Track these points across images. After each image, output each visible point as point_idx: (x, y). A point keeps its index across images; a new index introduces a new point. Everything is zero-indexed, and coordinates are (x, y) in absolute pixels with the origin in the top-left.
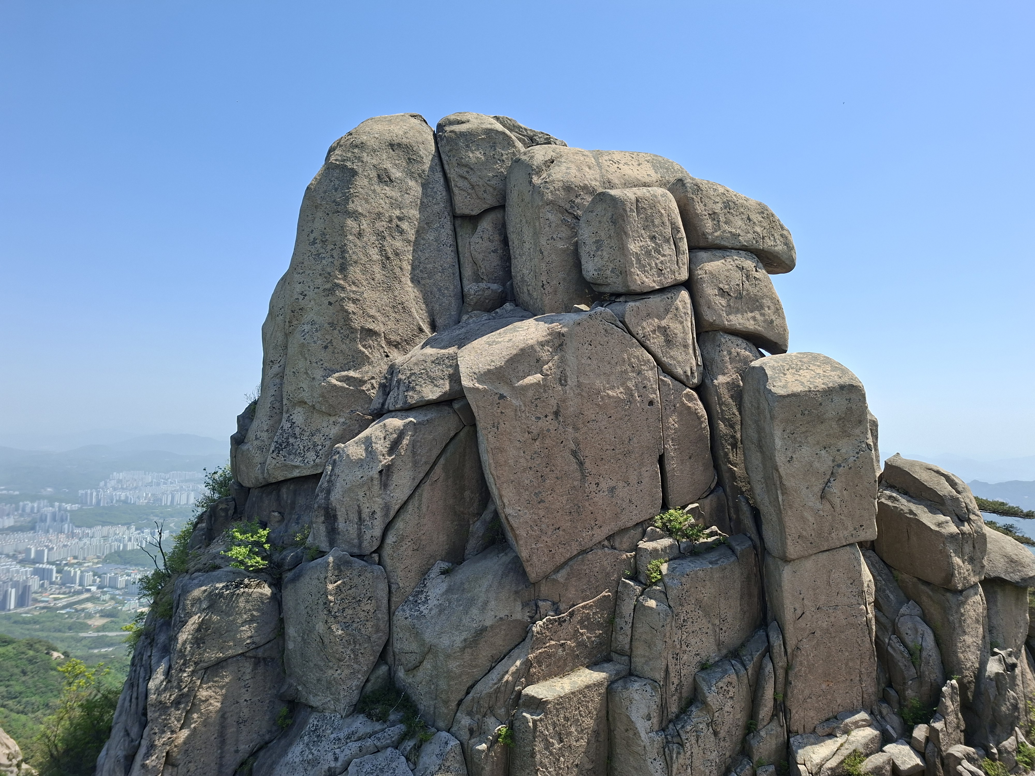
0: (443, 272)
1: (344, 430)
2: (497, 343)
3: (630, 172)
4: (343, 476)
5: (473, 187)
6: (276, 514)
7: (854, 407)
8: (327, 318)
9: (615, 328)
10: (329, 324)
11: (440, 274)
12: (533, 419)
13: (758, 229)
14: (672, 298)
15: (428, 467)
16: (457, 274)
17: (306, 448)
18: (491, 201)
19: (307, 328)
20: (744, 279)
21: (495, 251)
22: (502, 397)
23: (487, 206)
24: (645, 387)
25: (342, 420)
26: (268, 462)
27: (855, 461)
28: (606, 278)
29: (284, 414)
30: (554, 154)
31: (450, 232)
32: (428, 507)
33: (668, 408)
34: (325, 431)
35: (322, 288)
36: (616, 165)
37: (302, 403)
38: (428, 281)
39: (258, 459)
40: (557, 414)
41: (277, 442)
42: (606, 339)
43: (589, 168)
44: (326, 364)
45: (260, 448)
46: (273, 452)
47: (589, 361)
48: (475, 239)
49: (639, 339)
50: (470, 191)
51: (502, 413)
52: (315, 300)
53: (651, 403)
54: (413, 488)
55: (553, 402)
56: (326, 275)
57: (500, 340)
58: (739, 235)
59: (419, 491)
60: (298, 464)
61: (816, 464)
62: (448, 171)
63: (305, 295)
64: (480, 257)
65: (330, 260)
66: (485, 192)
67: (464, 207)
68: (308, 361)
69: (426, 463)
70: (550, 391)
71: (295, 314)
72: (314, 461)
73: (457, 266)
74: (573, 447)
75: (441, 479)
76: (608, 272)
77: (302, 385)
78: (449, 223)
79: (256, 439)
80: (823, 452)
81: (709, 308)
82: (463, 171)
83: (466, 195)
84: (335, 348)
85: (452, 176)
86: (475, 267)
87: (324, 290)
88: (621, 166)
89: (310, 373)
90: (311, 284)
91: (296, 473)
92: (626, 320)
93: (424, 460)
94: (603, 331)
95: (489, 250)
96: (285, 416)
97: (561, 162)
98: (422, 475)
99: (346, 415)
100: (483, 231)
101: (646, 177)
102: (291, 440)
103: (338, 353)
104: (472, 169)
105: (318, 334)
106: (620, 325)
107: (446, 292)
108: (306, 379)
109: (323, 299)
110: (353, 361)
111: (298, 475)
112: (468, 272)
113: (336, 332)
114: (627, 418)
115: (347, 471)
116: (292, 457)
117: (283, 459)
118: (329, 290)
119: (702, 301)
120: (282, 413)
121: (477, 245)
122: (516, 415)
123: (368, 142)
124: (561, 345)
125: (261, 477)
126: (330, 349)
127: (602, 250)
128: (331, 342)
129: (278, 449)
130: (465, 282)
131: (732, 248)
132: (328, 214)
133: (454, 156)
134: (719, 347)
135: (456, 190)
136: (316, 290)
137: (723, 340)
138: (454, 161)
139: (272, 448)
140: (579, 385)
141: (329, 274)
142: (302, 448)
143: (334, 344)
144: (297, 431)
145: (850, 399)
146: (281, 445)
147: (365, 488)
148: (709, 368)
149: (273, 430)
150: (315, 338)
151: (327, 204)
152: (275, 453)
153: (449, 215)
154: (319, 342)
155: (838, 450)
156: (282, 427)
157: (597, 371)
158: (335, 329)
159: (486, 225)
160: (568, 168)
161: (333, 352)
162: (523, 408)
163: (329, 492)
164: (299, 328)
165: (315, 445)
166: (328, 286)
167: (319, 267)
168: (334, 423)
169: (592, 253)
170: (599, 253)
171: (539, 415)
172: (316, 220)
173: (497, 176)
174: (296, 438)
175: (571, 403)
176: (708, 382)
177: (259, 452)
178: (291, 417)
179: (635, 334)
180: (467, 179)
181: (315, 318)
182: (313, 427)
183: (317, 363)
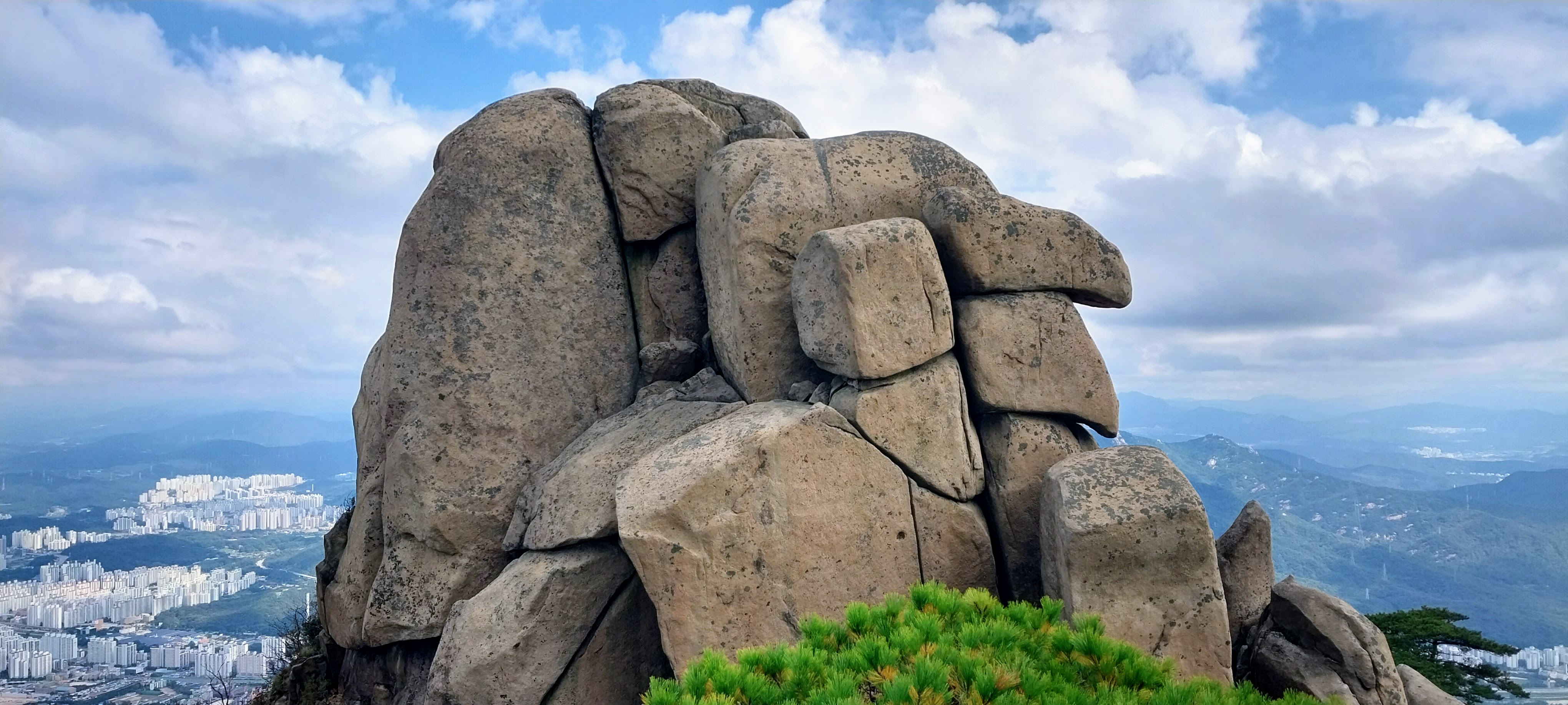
0: (609, 327)
1: (468, 575)
2: (671, 466)
3: (874, 177)
4: (465, 649)
5: (648, 200)
6: (382, 688)
7: (1190, 541)
8: (438, 417)
9: (843, 433)
10: (442, 425)
11: (603, 330)
12: (724, 574)
13: (1064, 259)
14: (928, 378)
15: (585, 633)
16: (630, 326)
17: (417, 600)
18: (676, 217)
19: (410, 431)
20: (1043, 336)
21: (686, 288)
22: (676, 549)
23: (669, 226)
24: (890, 513)
25: (464, 561)
26: (365, 620)
27: (1195, 616)
28: (831, 356)
29: (385, 547)
30: (759, 161)
31: (618, 267)
32: (588, 690)
33: (928, 538)
34: (442, 576)
35: (430, 374)
36: (854, 168)
37: (409, 536)
38: (586, 343)
39: (352, 611)
40: (758, 564)
41: (376, 591)
42: (829, 451)
43: (811, 180)
44: (438, 484)
45: (355, 596)
46: (372, 605)
47: (804, 485)
48: (655, 272)
49: (879, 443)
50: (644, 207)
51: (677, 570)
52: (420, 392)
53: (901, 535)
54: (563, 666)
55: (752, 549)
56: (435, 356)
57: (675, 460)
58: (1033, 271)
59: (573, 668)
60: (405, 623)
61: (1138, 624)
62: (610, 181)
63: (407, 384)
64: (663, 298)
65: (440, 334)
66: (666, 205)
67: (636, 230)
68: (414, 479)
69: (581, 628)
70: (748, 534)
71: (394, 409)
72: (428, 620)
73: (629, 315)
74: (786, 608)
75: (605, 649)
76: (833, 349)
77: (408, 511)
78: (615, 253)
79: (349, 582)
80: (1148, 606)
81: (988, 384)
82: (631, 180)
83: (638, 213)
84: (451, 459)
85: (616, 188)
86: (657, 312)
87: (433, 377)
88: (861, 168)
89: (417, 496)
90: (414, 369)
91: (404, 636)
92: (858, 421)
93: (578, 625)
94: (824, 440)
95: (677, 288)
96: (387, 551)
97: (768, 174)
98: (575, 647)
99: (470, 553)
100: (666, 261)
101: (899, 181)
102: (397, 588)
103: (455, 466)
104: (645, 175)
105: (427, 441)
106: (850, 427)
107: (614, 354)
108: (412, 504)
109: (432, 390)
110: (478, 475)
111: (408, 638)
112: (647, 321)
113: (452, 436)
114: (865, 560)
115: (470, 644)
116: (398, 613)
117: (385, 616)
118: (440, 377)
119: (978, 376)
120: (382, 545)
121: (659, 282)
122: (698, 573)
123: (490, 156)
124: (762, 466)
125: (357, 637)
126: (444, 461)
127: (823, 317)
128: (444, 451)
129: (379, 602)
130: (644, 337)
131: (1024, 291)
132: (435, 266)
133: (618, 159)
134: (1008, 438)
135: (622, 208)
136: (421, 378)
137: (1013, 429)
138: (618, 166)
139: (371, 600)
140: (791, 521)
141: (439, 354)
142: (411, 599)
143: (450, 453)
144: (404, 574)
145: (1183, 531)
146: (382, 595)
147: (496, 670)
148: (995, 470)
149: (371, 570)
150: (423, 447)
151: (433, 251)
152: (374, 608)
153: (615, 242)
154: (429, 452)
155: (1172, 601)
156: (383, 567)
157: (817, 498)
158: (450, 432)
159: (672, 252)
160: (779, 185)
161: (449, 466)
162: (708, 561)
163: (447, 672)
164: (399, 432)
165: (428, 596)
166: (438, 372)
167: (425, 344)
168: (454, 566)
169: (811, 319)
170: (819, 320)
171: (732, 569)
172: (419, 274)
173: (684, 181)
174: (403, 585)
175: (780, 547)
176: (992, 490)
177: (353, 602)
178: (395, 554)
179: (872, 438)
180: (638, 190)
181: (421, 417)
182: (425, 570)
183: (425, 481)
